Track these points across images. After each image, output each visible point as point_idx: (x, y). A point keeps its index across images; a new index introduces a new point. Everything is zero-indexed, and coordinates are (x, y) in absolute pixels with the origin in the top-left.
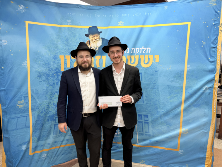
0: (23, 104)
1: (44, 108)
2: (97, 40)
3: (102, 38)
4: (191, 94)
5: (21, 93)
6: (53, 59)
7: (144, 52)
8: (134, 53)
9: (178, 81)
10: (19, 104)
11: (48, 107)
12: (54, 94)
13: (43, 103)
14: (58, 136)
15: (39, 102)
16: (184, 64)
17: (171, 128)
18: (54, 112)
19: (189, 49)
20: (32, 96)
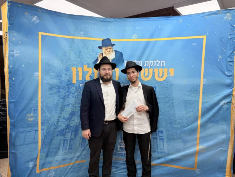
0: (32, 117)
1: (54, 122)
2: (110, 52)
3: (115, 51)
4: (208, 109)
5: (31, 106)
6: (65, 71)
7: (158, 65)
8: (148, 66)
9: (194, 95)
10: (28, 118)
11: (58, 121)
12: (65, 107)
13: (53, 116)
14: (67, 153)
15: (49, 116)
16: (200, 78)
17: (188, 145)
18: (63, 126)
19: (204, 63)
20: (42, 110)
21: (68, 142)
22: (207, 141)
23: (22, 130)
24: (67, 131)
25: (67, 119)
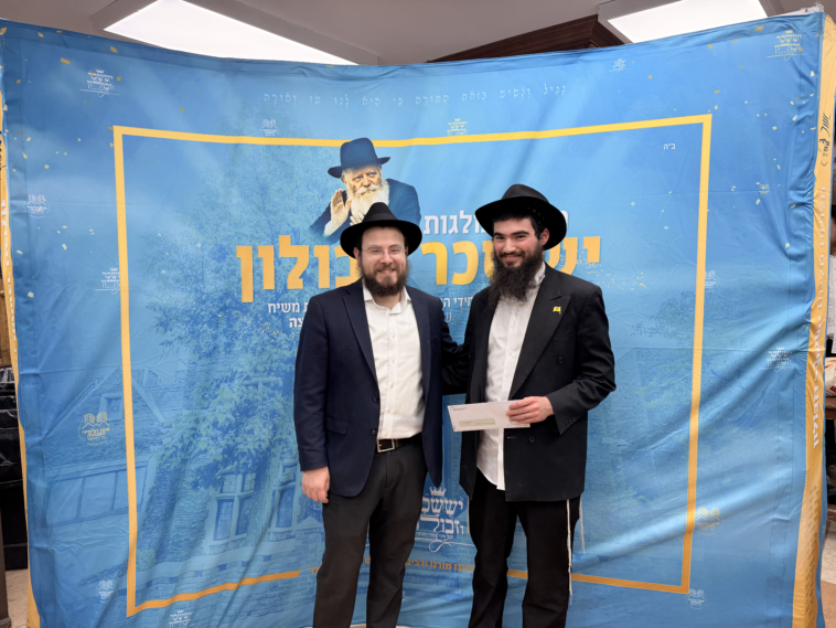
0: (104, 426)
2: (373, 187)
3: (390, 182)
4: (723, 378)
5: (97, 387)
6: (214, 259)
9: (674, 329)
10: (88, 428)
11: (195, 434)
12: (218, 386)
13: (178, 421)
14: (231, 546)
15: (161, 420)
16: (695, 267)
17: (656, 506)
18: (215, 453)
19: (708, 213)
20: (136, 398)
21: (232, 506)
22: (724, 491)
23: (67, 470)
24: (229, 468)
25: (228, 429)
